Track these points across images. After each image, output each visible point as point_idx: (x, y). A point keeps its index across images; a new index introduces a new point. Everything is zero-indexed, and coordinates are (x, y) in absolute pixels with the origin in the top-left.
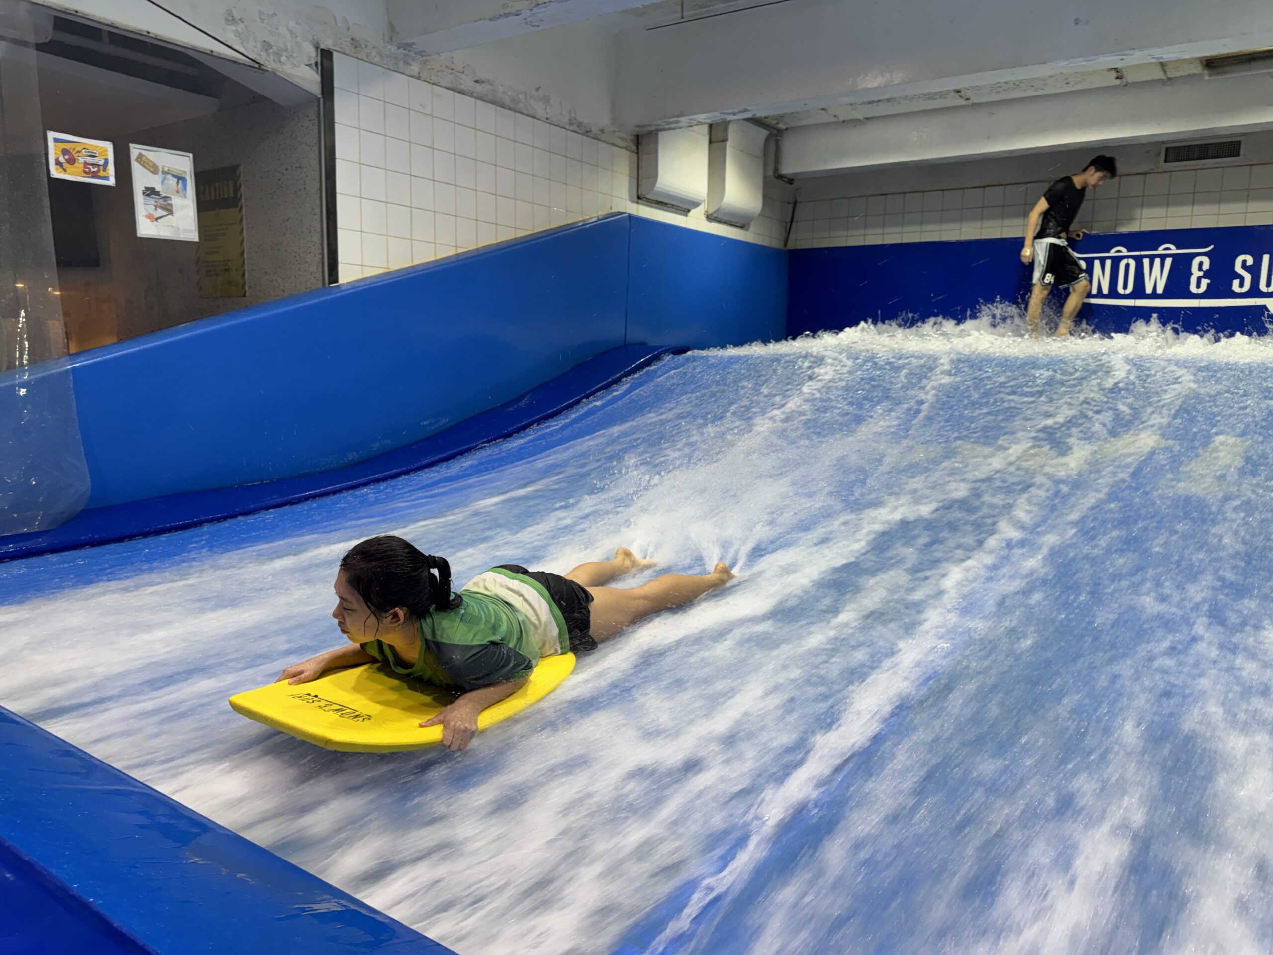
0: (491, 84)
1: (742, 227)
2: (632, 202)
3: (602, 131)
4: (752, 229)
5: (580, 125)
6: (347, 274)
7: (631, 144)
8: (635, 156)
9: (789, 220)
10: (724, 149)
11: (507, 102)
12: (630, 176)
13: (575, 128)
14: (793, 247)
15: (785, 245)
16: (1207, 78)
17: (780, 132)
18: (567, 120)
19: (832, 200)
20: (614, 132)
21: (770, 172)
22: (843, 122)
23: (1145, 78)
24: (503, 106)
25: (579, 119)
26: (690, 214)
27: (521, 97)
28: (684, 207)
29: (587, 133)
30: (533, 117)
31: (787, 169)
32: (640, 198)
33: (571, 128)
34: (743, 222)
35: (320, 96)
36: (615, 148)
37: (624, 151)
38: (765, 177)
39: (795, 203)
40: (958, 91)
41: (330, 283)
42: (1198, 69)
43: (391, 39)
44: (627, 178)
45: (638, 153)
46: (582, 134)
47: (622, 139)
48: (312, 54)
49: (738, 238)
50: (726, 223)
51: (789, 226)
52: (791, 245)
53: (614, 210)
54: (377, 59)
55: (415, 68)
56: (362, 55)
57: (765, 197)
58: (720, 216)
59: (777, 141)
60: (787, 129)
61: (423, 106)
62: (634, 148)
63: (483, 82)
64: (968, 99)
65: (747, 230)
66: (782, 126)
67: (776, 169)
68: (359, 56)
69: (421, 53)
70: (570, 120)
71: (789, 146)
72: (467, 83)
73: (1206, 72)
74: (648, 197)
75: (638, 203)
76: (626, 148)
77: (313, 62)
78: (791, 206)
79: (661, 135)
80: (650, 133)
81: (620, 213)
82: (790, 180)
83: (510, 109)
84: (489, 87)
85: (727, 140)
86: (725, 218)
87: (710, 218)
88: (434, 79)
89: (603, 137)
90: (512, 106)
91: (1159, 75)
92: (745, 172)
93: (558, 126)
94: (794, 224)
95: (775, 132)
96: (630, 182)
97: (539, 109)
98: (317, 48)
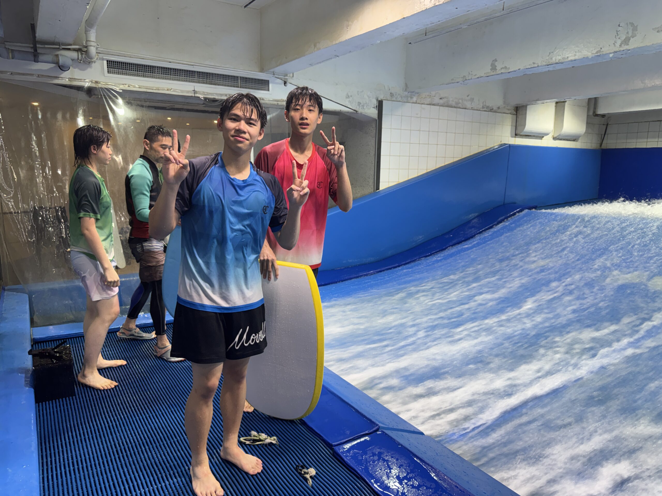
0: (447, 98)
1: (574, 140)
2: (512, 137)
3: (499, 108)
4: (580, 140)
5: (488, 107)
6: (383, 186)
7: (513, 111)
8: (515, 116)
9: (604, 133)
10: (564, 107)
11: (454, 104)
12: (512, 126)
13: (485, 109)
15: (601, 146)
18: (481, 107)
19: (628, 123)
20: (505, 107)
21: (591, 113)
24: (451, 107)
25: (487, 105)
26: (544, 138)
27: (460, 101)
28: (540, 136)
29: (491, 110)
30: (465, 109)
31: (600, 111)
32: (516, 135)
33: (483, 110)
34: (574, 138)
35: (377, 119)
36: (504, 115)
37: (509, 115)
38: (588, 116)
41: (377, 190)
43: (406, 90)
44: (510, 127)
45: (517, 115)
46: (488, 111)
47: (509, 110)
48: (375, 103)
49: (571, 147)
50: (564, 140)
51: (603, 137)
52: (604, 147)
53: (503, 142)
54: (400, 99)
55: (415, 99)
56: (394, 99)
57: (588, 125)
58: (560, 137)
61: (417, 114)
62: (515, 113)
63: (444, 98)
65: (577, 141)
68: (393, 99)
69: (418, 93)
70: (483, 106)
71: (602, 100)
72: (436, 100)
74: (521, 134)
75: (515, 137)
76: (511, 114)
77: (375, 106)
78: (605, 126)
79: (528, 107)
80: (523, 106)
81: (505, 144)
82: (603, 116)
83: (455, 107)
84: (446, 100)
86: (564, 138)
87: (555, 139)
88: (422, 102)
89: (499, 111)
90: (456, 106)
92: (576, 114)
93: (477, 110)
94: (606, 136)
96: (511, 128)
97: (468, 105)
98: (377, 100)
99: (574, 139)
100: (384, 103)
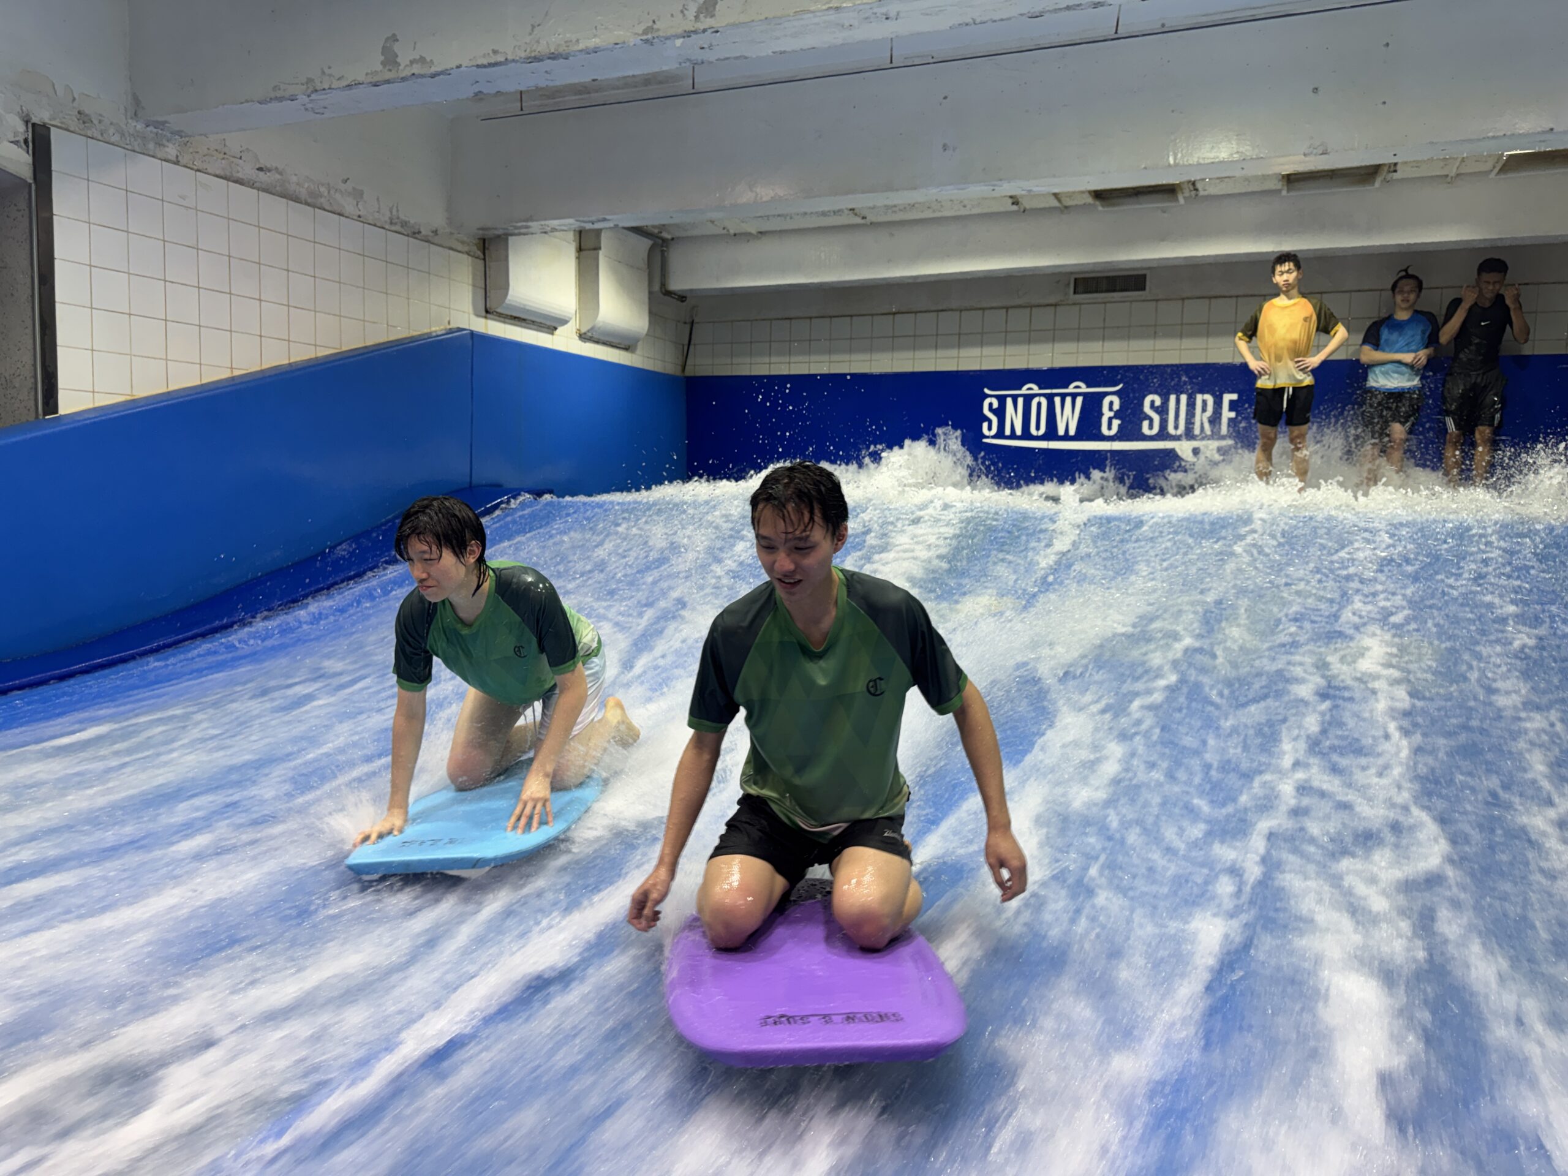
0: (281, 174)
1: (626, 349)
2: (478, 316)
3: (435, 232)
4: (639, 351)
5: (404, 224)
6: (70, 403)
7: (475, 248)
8: (482, 262)
9: (686, 342)
10: (597, 259)
11: (303, 193)
12: (474, 286)
13: (398, 228)
14: (692, 374)
15: (684, 370)
16: (1100, 208)
17: (664, 240)
18: (387, 219)
19: (732, 321)
20: (451, 234)
21: (657, 287)
22: (736, 235)
23: (1042, 205)
24: (297, 200)
25: (402, 217)
26: (557, 332)
27: (322, 189)
28: (549, 324)
29: (415, 234)
30: (340, 214)
31: (677, 284)
32: (488, 312)
33: (393, 228)
34: (627, 343)
35: (31, 181)
36: (452, 252)
37: (465, 256)
38: (650, 293)
39: (692, 323)
40: (852, 210)
41: (45, 414)
42: (1090, 200)
43: (135, 114)
44: (470, 288)
45: (484, 259)
46: (408, 236)
47: (463, 243)
48: (20, 129)
49: (623, 362)
50: (604, 343)
51: (686, 349)
52: (689, 372)
53: (453, 325)
54: (115, 138)
55: (171, 151)
56: (93, 133)
57: (651, 313)
58: (596, 336)
59: (663, 252)
60: (673, 239)
61: (183, 198)
62: (479, 253)
63: (269, 170)
64: (864, 218)
65: (632, 352)
66: (665, 235)
67: (663, 285)
68: (89, 133)
69: (179, 133)
70: (391, 219)
71: (677, 258)
72: (246, 170)
73: (1098, 203)
74: (499, 310)
75: (486, 317)
76: (468, 254)
77: (21, 138)
78: (688, 327)
79: (511, 239)
80: (499, 236)
81: (460, 330)
82: (682, 297)
83: (307, 204)
84: (278, 176)
85: (600, 248)
86: (604, 339)
87: (583, 337)
88: (198, 164)
89: (436, 240)
90: (309, 200)
91: (1055, 203)
92: (623, 284)
93: (375, 225)
94: (692, 347)
95: (660, 242)
96: (474, 294)
97: (349, 207)
98: (27, 122)
99: (625, 343)
100: (57, 138)
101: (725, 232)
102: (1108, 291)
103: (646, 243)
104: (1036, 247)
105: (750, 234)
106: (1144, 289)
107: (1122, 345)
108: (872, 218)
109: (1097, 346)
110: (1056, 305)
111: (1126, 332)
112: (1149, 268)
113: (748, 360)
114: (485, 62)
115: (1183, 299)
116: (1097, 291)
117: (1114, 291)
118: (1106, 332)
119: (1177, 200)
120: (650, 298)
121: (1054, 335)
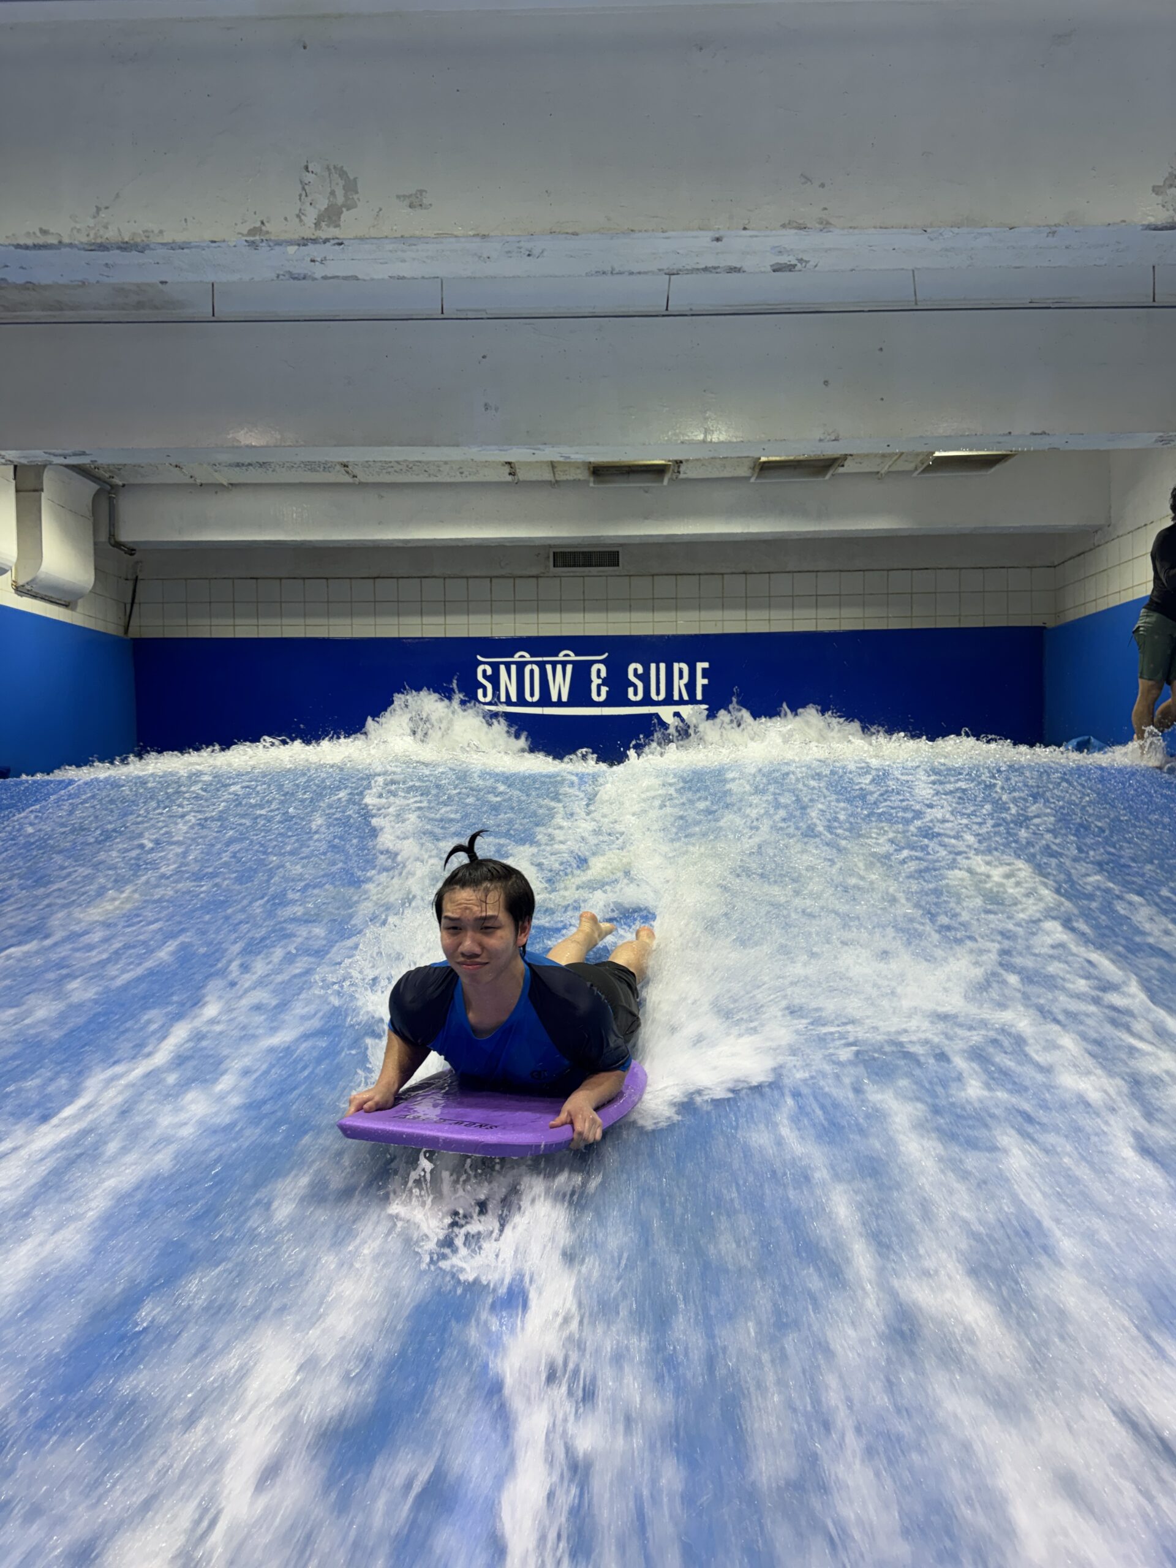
1: (66, 606)
4: (79, 609)
9: (130, 600)
10: (39, 502)
14: (136, 636)
15: (126, 631)
16: (592, 485)
17: (113, 487)
19: (186, 579)
21: (103, 538)
22: (201, 485)
23: (534, 478)
31: (128, 534)
34: (68, 600)
38: (95, 544)
39: (136, 579)
40: (346, 466)
42: (583, 475)
49: (61, 619)
50: (43, 598)
51: (130, 607)
52: (134, 633)
57: (96, 569)
58: (35, 589)
59: (111, 499)
60: (124, 486)
64: (355, 476)
65: (73, 609)
66: (117, 481)
67: (112, 535)
71: (126, 506)
73: (592, 479)
78: (130, 584)
82: (131, 551)
85: (42, 490)
86: (43, 593)
87: (20, 590)
91: (547, 476)
92: (68, 533)
94: (136, 607)
95: (109, 487)
99: (65, 599)
101: (191, 481)
102: (584, 566)
103: (94, 487)
104: (529, 519)
105: (222, 485)
106: (618, 565)
107: (601, 616)
108: (362, 477)
109: (578, 617)
110: (537, 577)
111: (605, 605)
112: (621, 545)
113: (206, 621)
114: (29, 242)
115: (653, 575)
116: (574, 566)
117: (591, 566)
118: (585, 605)
119: (662, 481)
120: (95, 550)
121: (538, 606)
